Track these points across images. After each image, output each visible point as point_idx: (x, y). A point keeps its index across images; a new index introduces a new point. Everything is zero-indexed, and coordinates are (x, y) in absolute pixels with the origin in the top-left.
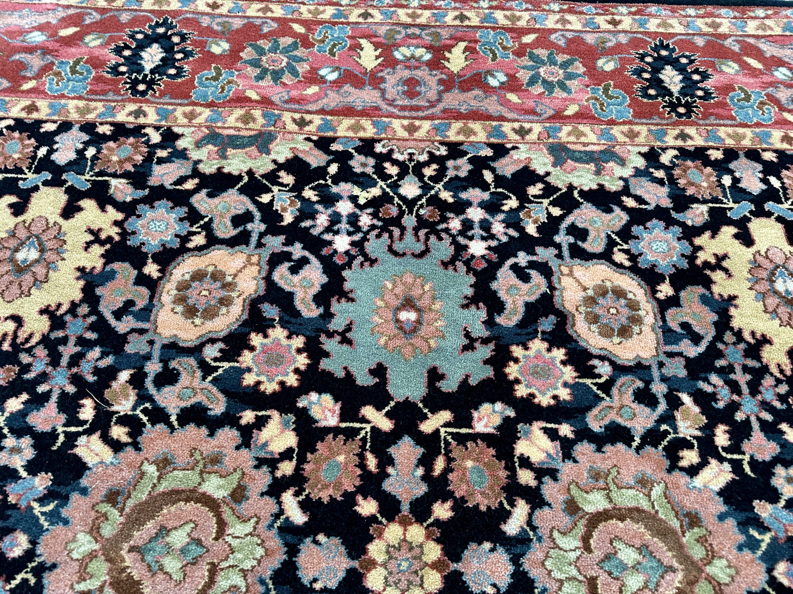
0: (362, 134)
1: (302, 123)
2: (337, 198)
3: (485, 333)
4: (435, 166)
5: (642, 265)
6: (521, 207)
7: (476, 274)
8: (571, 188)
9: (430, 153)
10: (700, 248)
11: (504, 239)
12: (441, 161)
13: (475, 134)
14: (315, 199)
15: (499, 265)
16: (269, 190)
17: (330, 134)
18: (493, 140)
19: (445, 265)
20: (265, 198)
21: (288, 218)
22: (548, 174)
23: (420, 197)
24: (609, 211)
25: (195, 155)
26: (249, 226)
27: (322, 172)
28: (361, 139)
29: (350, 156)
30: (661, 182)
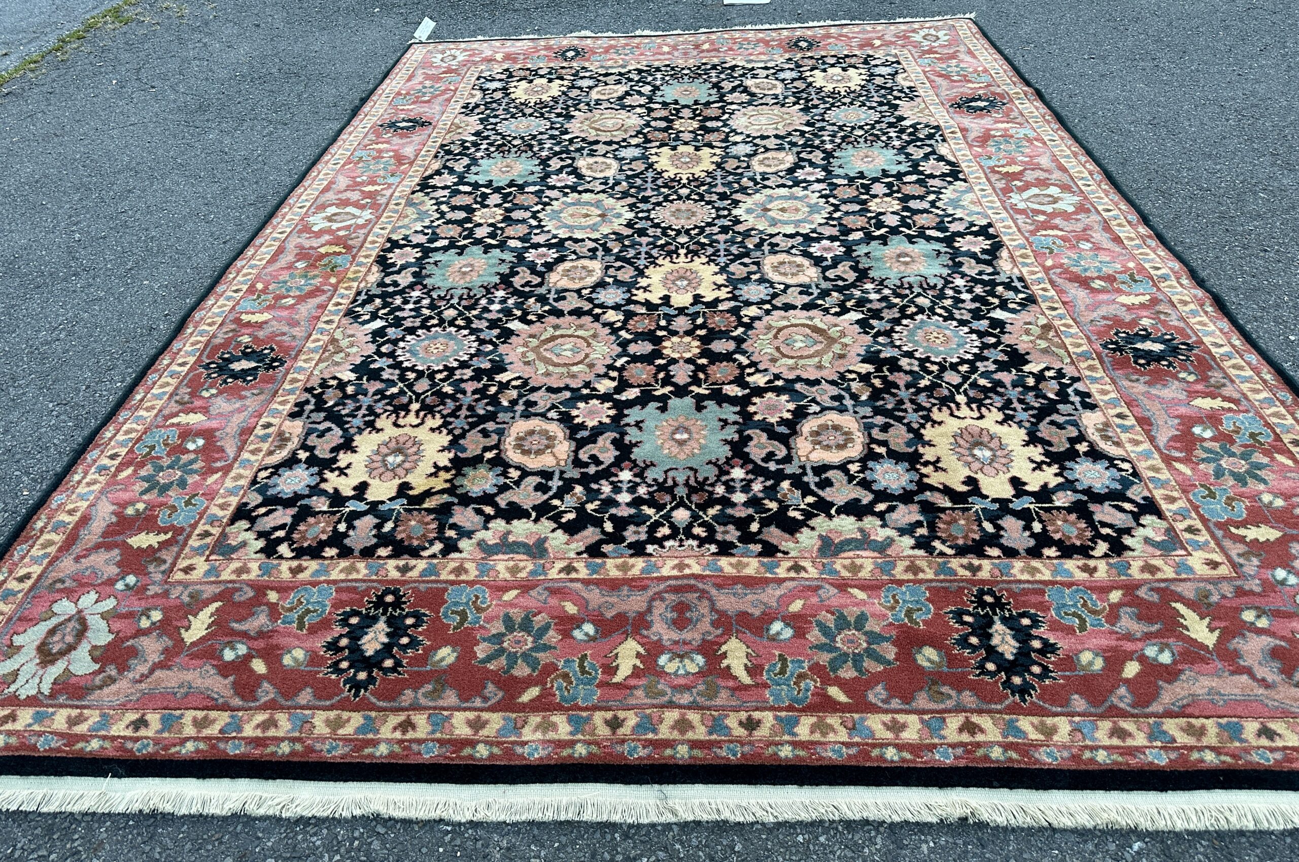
0: (733, 560)
1: (797, 568)
2: (746, 504)
3: (628, 429)
4: (659, 535)
5: (499, 470)
6: (583, 504)
7: (630, 460)
8: (536, 521)
9: (663, 547)
10: (446, 481)
11: (603, 482)
12: (652, 540)
13: (617, 567)
14: (766, 502)
15: (612, 465)
16: (809, 505)
17: (765, 560)
18: (599, 561)
19: (653, 464)
20: (810, 499)
21: (785, 484)
22: (553, 531)
23: (672, 509)
24: (510, 504)
25: (889, 532)
26: (817, 479)
27: (764, 523)
28: (733, 555)
29: (740, 539)
30: (453, 526)
